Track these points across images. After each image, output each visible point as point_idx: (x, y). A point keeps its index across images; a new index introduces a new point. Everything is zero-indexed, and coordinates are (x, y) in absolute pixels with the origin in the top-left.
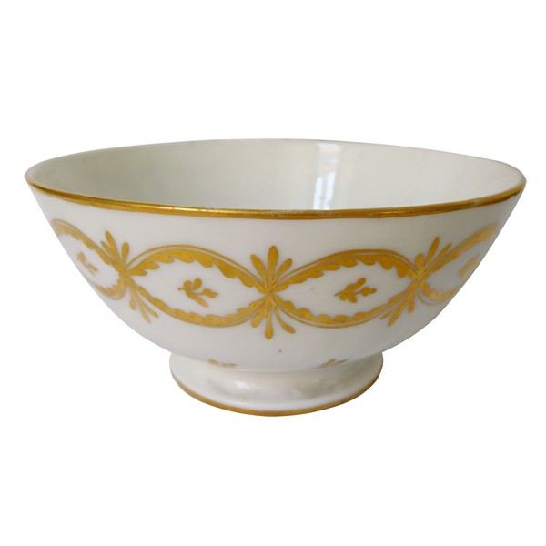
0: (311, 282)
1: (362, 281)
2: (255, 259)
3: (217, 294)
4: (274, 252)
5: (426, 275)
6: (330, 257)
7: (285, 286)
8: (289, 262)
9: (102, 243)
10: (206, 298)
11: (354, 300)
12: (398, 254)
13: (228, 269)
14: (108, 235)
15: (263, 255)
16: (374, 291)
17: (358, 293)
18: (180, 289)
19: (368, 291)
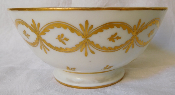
0: (99, 34)
1: (116, 34)
2: (81, 25)
3: (69, 39)
4: (87, 22)
5: (137, 34)
6: (105, 24)
7: (91, 35)
8: (92, 26)
9: (31, 24)
10: (65, 41)
11: (114, 41)
12: (127, 24)
13: (73, 29)
14: (33, 21)
15: (83, 24)
16: (120, 38)
17: (115, 39)
18: (56, 39)
19: (118, 38)
